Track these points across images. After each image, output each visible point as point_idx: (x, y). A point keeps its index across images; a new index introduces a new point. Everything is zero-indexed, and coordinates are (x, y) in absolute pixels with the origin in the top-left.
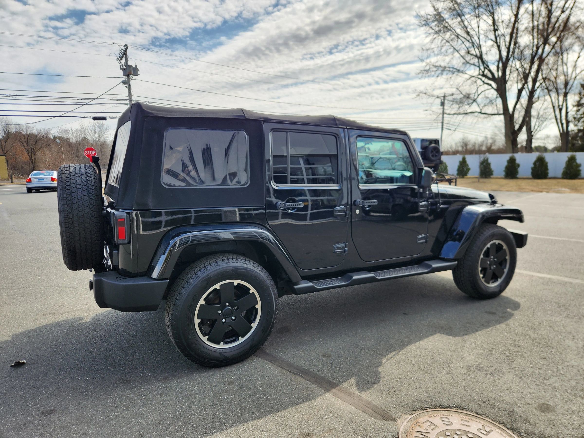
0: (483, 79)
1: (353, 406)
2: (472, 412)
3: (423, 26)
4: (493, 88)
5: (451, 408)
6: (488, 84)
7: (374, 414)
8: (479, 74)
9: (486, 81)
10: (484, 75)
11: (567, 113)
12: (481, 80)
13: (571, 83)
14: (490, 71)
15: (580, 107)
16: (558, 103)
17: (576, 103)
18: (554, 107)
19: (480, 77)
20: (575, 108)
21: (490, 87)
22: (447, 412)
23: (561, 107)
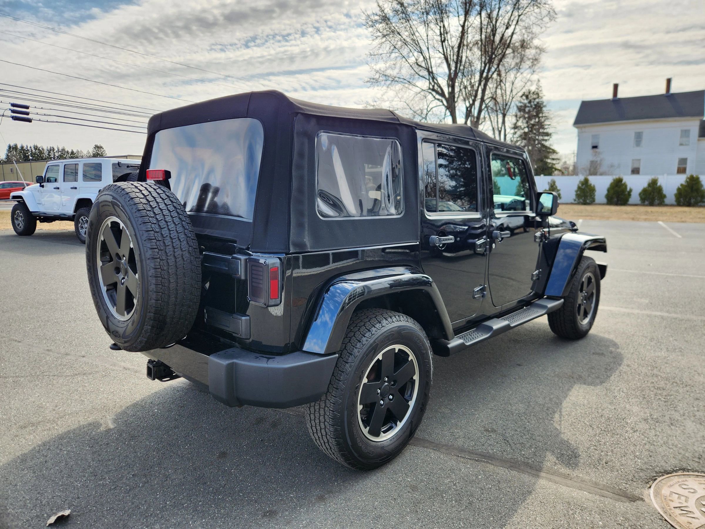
0: (434, 93)
1: (585, 491)
2: (698, 472)
3: (370, 27)
4: (443, 105)
5: (676, 471)
6: (438, 100)
7: (617, 497)
8: (430, 89)
9: (438, 97)
10: (433, 90)
11: (505, 135)
12: (432, 95)
13: (509, 104)
14: (440, 86)
15: (516, 130)
16: (498, 125)
17: (513, 126)
18: (493, 129)
19: (430, 91)
20: (512, 131)
21: (441, 104)
22: (676, 477)
23: (500, 129)
